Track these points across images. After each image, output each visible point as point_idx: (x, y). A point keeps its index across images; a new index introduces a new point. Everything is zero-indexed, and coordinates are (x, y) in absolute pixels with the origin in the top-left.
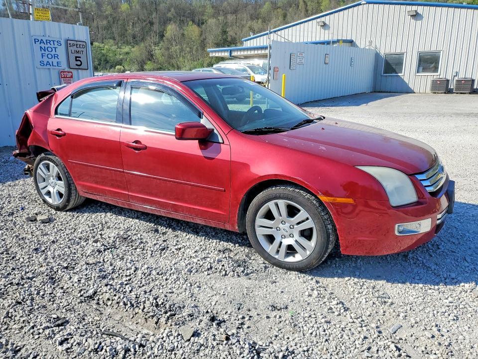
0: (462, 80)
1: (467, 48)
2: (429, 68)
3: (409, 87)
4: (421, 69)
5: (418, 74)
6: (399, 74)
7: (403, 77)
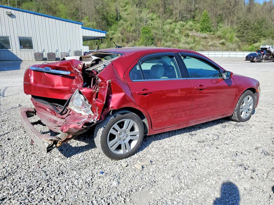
0: (51, 54)
1: (46, 37)
2: (26, 47)
3: (18, 58)
4: (22, 46)
5: (21, 50)
6: (9, 50)
7: (12, 51)
